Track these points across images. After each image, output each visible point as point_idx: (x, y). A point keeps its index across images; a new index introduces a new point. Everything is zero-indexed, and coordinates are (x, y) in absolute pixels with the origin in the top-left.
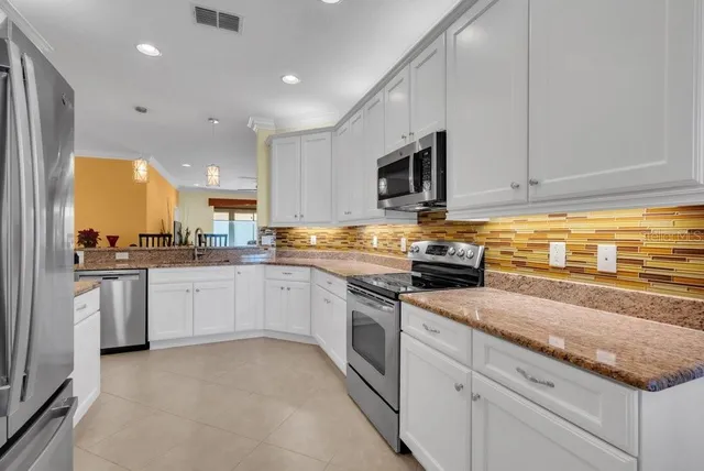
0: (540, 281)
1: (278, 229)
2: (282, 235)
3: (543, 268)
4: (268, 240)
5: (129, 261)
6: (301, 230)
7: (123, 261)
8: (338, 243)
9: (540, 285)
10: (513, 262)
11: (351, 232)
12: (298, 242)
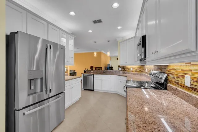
0: (181, 91)
1: (123, 66)
2: (124, 68)
3: (183, 86)
4: (120, 69)
5: (93, 73)
6: (128, 66)
7: (92, 73)
8: (138, 70)
9: (181, 93)
10: (175, 82)
11: (142, 67)
12: (127, 70)
